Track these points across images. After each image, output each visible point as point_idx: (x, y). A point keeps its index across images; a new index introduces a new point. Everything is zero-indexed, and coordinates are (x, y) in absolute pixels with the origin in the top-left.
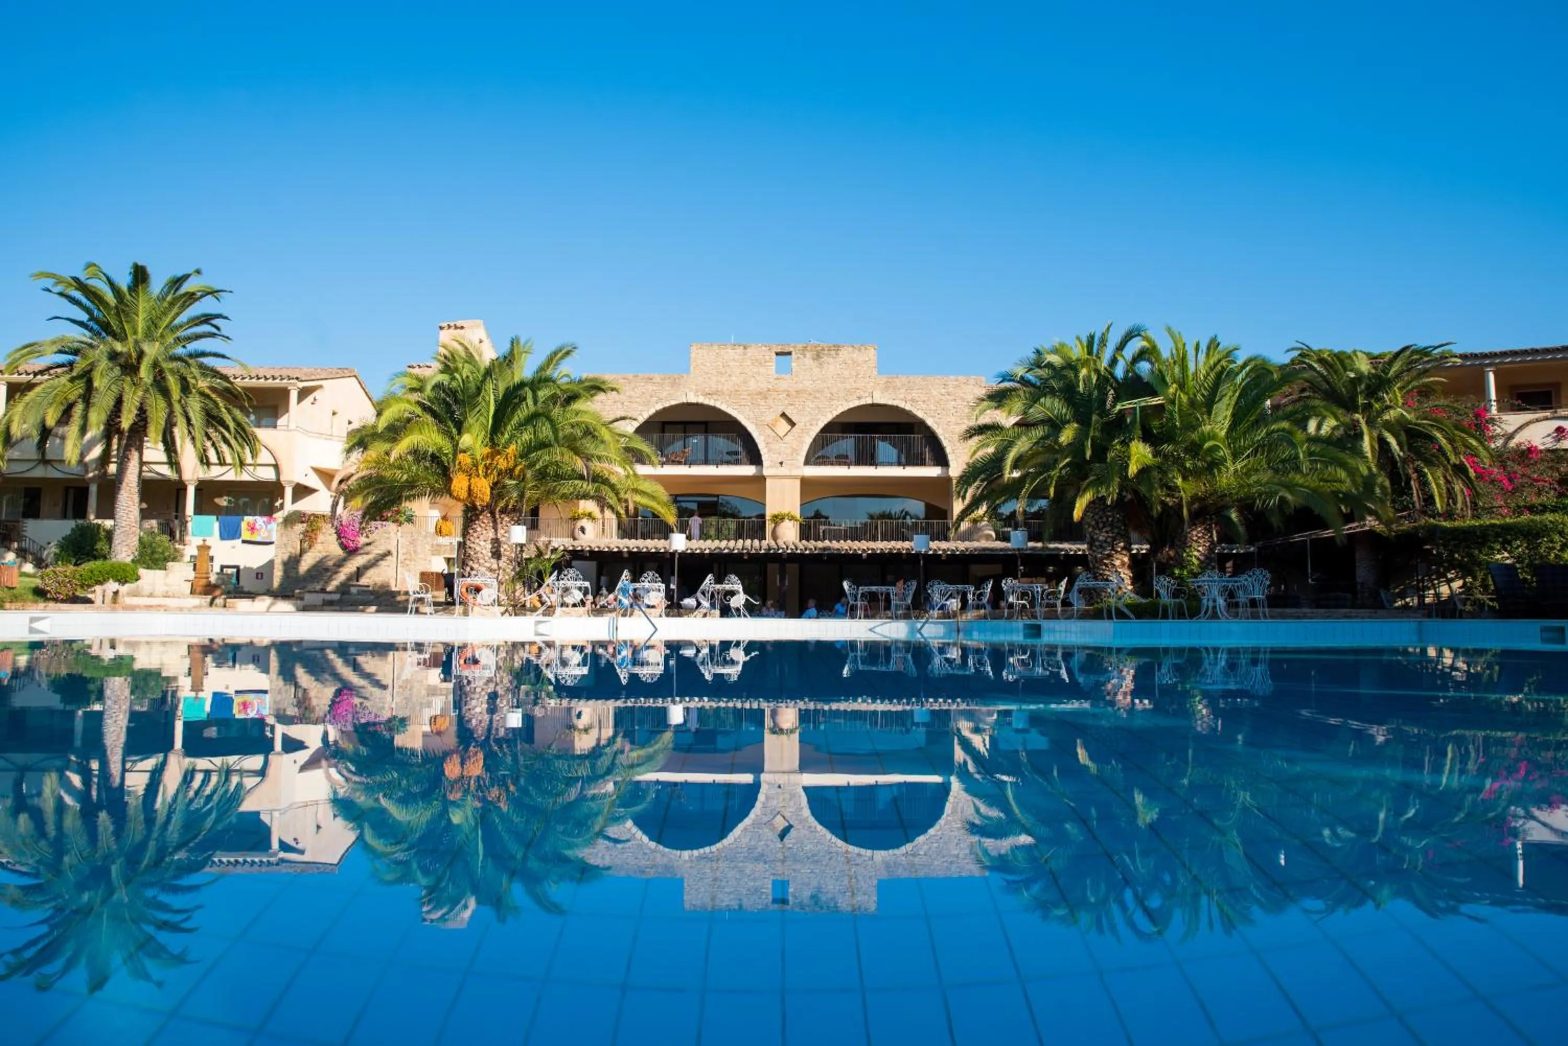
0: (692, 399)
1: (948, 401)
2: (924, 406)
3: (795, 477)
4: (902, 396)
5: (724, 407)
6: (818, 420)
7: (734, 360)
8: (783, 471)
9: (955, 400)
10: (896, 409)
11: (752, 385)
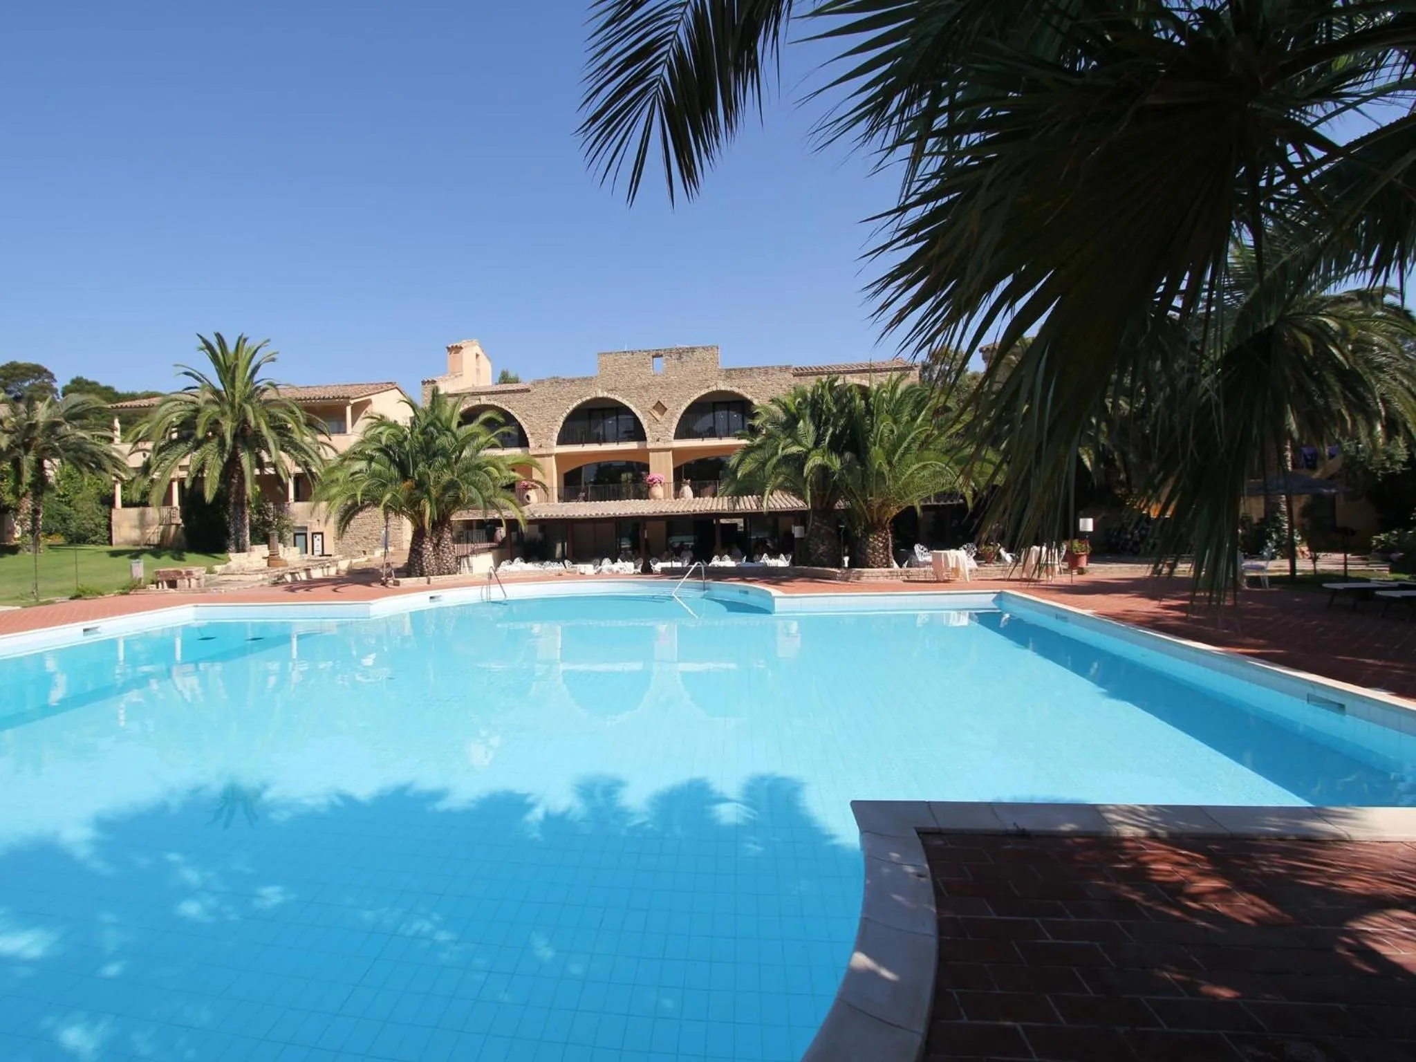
0: (600, 394)
1: (768, 385)
2: (752, 390)
3: (667, 450)
4: (736, 384)
5: (620, 399)
6: (681, 405)
7: (626, 364)
8: (660, 445)
9: (772, 384)
10: (732, 393)
11: (638, 382)
